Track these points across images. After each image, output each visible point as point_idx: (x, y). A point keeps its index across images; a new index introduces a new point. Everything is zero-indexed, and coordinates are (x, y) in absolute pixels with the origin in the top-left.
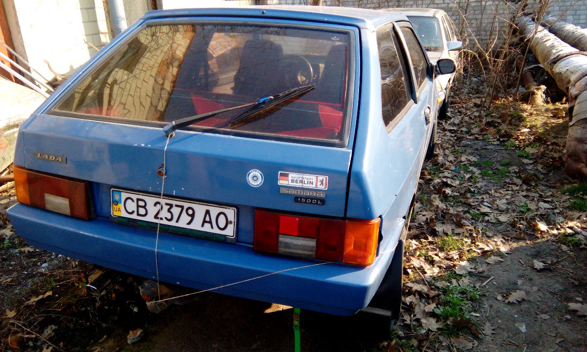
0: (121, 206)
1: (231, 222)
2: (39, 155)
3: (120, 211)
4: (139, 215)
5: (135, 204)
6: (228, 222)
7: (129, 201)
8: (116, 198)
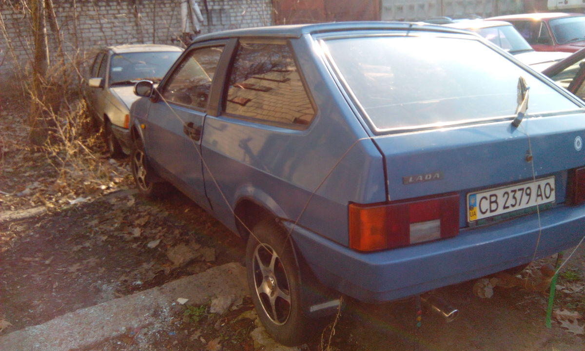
0: (477, 209)
2: (411, 179)
3: (476, 216)
4: (491, 211)
5: (488, 201)
6: (551, 190)
7: (484, 200)
8: (472, 202)
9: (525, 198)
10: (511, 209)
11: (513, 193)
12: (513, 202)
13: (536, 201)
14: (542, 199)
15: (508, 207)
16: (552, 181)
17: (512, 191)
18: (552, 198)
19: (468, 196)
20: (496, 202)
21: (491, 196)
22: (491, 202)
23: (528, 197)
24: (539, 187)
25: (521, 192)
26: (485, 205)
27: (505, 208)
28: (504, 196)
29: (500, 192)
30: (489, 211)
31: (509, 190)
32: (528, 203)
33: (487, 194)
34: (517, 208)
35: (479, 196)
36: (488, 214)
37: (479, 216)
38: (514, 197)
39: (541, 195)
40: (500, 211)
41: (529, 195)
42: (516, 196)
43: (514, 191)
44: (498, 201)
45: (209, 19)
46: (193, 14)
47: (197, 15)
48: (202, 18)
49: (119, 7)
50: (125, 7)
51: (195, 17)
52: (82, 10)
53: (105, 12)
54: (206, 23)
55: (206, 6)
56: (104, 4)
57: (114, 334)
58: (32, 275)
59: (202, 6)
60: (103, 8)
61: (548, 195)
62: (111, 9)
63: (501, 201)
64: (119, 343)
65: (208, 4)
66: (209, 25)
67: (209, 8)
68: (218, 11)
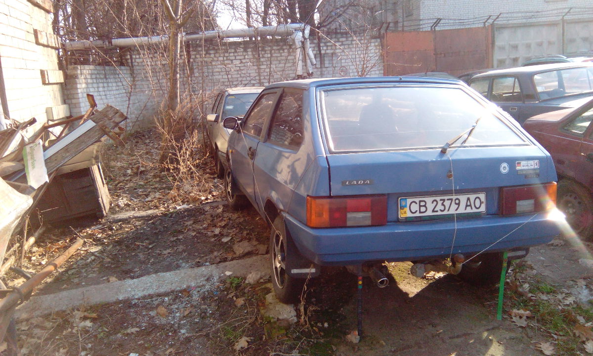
0: (407, 209)
1: (483, 202)
2: (348, 182)
3: (405, 214)
4: (420, 212)
5: (418, 205)
6: (481, 203)
7: (413, 204)
8: (403, 204)
9: (454, 206)
10: (439, 213)
11: (442, 202)
12: (442, 208)
13: (466, 209)
14: (472, 208)
15: (437, 211)
16: (482, 196)
17: (441, 200)
18: (483, 209)
19: (399, 199)
20: (425, 206)
21: (420, 201)
22: (420, 206)
23: (457, 206)
24: (468, 199)
25: (450, 201)
26: (415, 207)
27: (433, 211)
28: (433, 203)
29: (429, 200)
30: (418, 211)
31: (438, 199)
32: (456, 210)
33: (417, 200)
34: (445, 213)
35: (409, 201)
36: (418, 214)
37: (409, 215)
38: (443, 204)
39: (470, 205)
40: (429, 213)
41: (459, 204)
42: (444, 203)
43: (444, 200)
44: (427, 206)
45: (322, 62)
46: (307, 58)
47: (310, 59)
48: (314, 62)
49: (244, 54)
50: (250, 53)
51: (308, 61)
52: (215, 57)
53: (234, 58)
54: (318, 66)
55: (320, 50)
56: (233, 51)
57: (178, 289)
58: (139, 254)
59: (317, 51)
60: (232, 54)
61: (477, 206)
62: (238, 55)
63: (430, 206)
64: (180, 295)
65: (321, 48)
66: (321, 67)
67: (323, 52)
68: (330, 55)
